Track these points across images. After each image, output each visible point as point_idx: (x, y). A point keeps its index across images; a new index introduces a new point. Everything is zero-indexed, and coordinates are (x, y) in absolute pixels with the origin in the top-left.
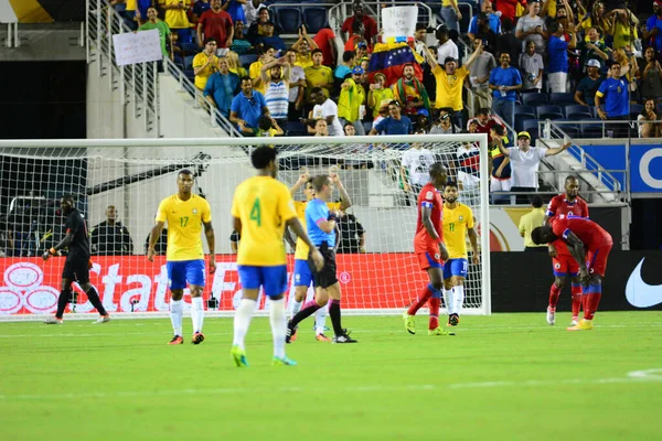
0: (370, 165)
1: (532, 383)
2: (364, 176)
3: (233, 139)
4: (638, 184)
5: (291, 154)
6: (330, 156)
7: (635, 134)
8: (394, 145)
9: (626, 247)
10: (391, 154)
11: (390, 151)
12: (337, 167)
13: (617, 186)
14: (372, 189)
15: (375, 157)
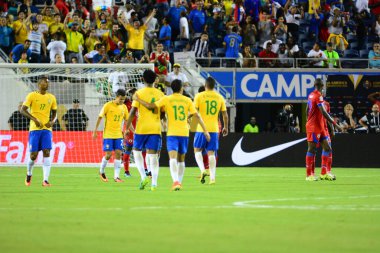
0: (87, 81)
1: (179, 207)
2: (83, 87)
3: (8, 64)
4: (240, 94)
5: (41, 73)
6: (63, 75)
7: (238, 65)
8: (100, 70)
9: (232, 130)
10: (98, 75)
11: (98, 73)
12: (67, 81)
13: (228, 95)
14: (87, 94)
15: (89, 76)
